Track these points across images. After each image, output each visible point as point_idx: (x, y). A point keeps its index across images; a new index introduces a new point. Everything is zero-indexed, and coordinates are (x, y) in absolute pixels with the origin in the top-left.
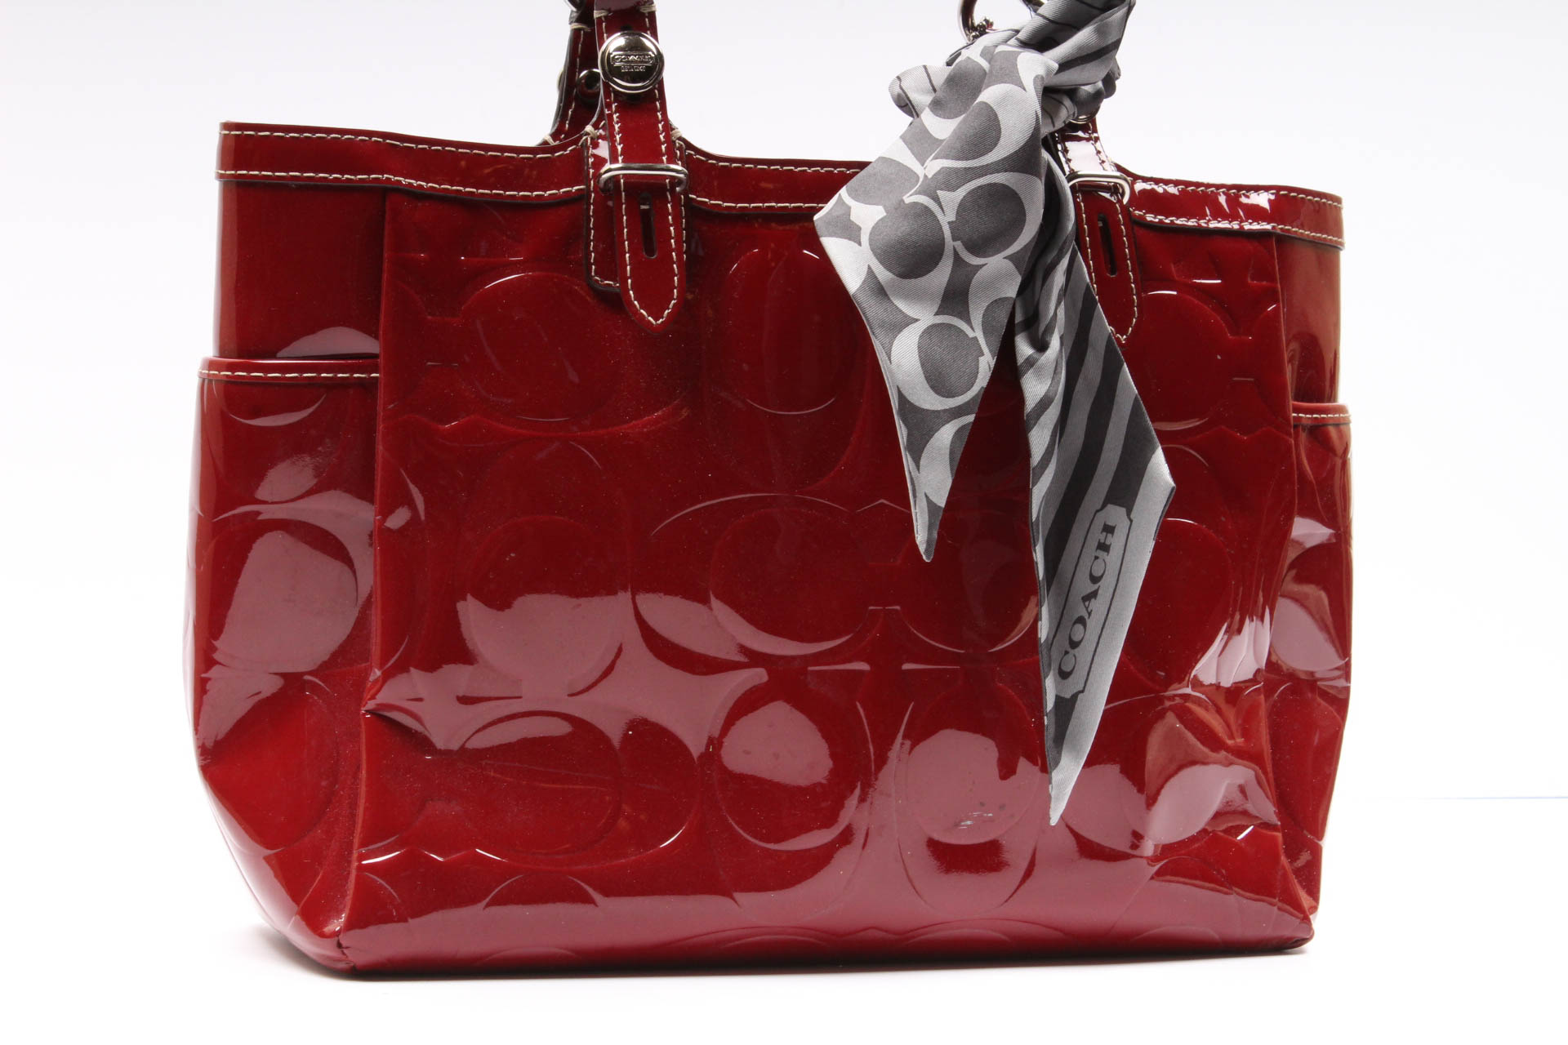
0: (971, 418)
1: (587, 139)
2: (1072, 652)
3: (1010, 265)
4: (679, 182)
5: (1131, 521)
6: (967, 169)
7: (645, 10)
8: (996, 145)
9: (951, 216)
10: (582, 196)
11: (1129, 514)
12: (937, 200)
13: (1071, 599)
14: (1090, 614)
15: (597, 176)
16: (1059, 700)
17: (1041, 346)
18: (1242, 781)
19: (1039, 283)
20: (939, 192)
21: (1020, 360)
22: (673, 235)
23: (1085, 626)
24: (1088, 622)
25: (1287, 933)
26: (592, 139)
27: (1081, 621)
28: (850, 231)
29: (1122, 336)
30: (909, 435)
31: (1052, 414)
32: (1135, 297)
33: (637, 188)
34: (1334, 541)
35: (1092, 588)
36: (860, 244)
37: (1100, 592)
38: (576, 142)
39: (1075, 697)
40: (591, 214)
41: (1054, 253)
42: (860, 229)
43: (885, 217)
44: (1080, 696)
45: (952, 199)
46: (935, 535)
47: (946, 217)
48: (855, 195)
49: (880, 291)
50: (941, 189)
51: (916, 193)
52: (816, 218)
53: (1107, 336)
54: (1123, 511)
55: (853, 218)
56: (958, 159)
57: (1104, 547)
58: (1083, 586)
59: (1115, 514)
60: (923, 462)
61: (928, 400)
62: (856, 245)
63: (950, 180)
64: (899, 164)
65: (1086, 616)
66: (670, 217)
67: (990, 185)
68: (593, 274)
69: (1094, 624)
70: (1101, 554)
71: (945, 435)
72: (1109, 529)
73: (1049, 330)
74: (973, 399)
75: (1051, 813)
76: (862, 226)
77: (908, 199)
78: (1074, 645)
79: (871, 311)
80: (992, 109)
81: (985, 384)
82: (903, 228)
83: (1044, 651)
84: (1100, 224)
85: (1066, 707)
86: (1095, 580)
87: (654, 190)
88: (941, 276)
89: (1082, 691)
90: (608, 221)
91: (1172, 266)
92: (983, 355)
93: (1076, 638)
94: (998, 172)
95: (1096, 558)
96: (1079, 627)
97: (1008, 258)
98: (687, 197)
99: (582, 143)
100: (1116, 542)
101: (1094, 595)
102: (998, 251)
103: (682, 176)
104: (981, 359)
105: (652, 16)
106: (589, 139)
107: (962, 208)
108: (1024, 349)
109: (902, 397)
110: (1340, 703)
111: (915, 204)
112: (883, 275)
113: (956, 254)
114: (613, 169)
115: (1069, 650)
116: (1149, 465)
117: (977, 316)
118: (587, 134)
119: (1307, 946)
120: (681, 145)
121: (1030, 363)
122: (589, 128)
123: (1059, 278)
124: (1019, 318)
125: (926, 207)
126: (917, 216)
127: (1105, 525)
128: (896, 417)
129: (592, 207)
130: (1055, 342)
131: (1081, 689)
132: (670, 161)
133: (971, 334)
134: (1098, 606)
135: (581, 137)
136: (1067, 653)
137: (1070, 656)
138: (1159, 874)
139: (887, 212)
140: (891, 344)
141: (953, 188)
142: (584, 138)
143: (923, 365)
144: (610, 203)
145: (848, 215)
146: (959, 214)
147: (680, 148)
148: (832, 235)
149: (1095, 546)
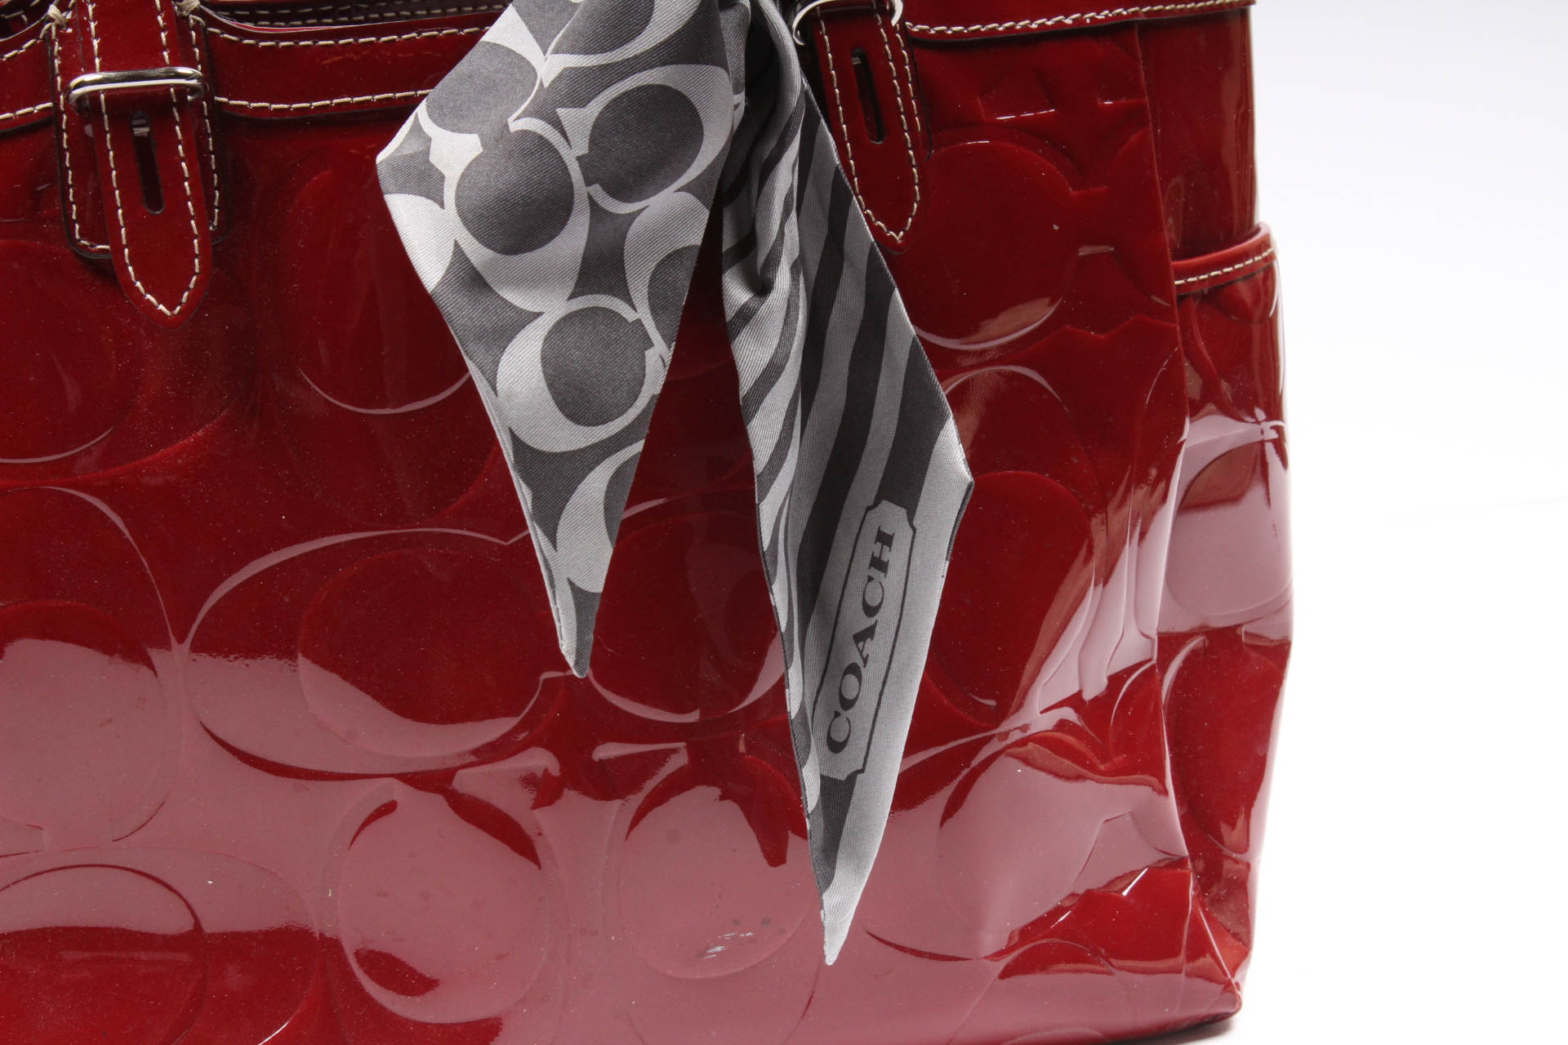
0: (638, 447)
1: (51, 27)
2: (845, 714)
3: (689, 198)
4: (193, 90)
5: (914, 530)
6: (603, 68)
8: (647, 22)
9: (581, 146)
10: (53, 116)
11: (911, 520)
12: (557, 124)
13: (838, 635)
14: (865, 660)
15: (67, 90)
16: (828, 785)
17: (761, 287)
19: (755, 185)
20: (561, 112)
21: (730, 313)
22: (187, 175)
23: (860, 678)
24: (863, 671)
26: (59, 27)
27: (854, 670)
28: (426, 182)
29: (898, 234)
30: (535, 499)
32: (914, 170)
33: (126, 109)
35: (865, 622)
36: (442, 205)
37: (878, 629)
38: (34, 33)
39: (852, 778)
40: (65, 146)
41: (772, 144)
42: (443, 177)
43: (481, 156)
44: (860, 777)
45: (580, 120)
46: (591, 637)
47: (573, 152)
48: (441, 118)
49: (469, 278)
50: (563, 106)
51: (525, 114)
52: (381, 157)
53: (867, 251)
54: (902, 512)
55: (433, 159)
56: (587, 51)
57: (879, 564)
58: (853, 619)
59: (891, 516)
60: (560, 534)
61: (565, 437)
62: (436, 206)
63: (577, 87)
64: (510, 52)
65: (860, 663)
66: (180, 147)
67: (640, 89)
68: (77, 237)
69: (872, 673)
70: (874, 572)
71: (596, 484)
72: (885, 539)
73: (773, 261)
74: (638, 419)
75: (826, 948)
76: (445, 173)
77: (515, 125)
78: (847, 704)
79: (459, 314)
81: (658, 390)
82: (507, 177)
83: (796, 731)
84: (856, 61)
85: (838, 794)
86: (870, 611)
87: (156, 104)
88: (573, 241)
89: (862, 771)
90: (89, 160)
91: (979, 100)
92: (651, 345)
93: (850, 695)
94: (652, 67)
95: (870, 579)
96: (851, 679)
97: (686, 188)
98: (211, 101)
99: (44, 35)
100: (895, 557)
101: (869, 633)
102: (664, 186)
103: (194, 82)
104: (649, 353)
106: (54, 29)
107: (599, 132)
108: (737, 294)
109: (516, 441)
111: (523, 134)
112: (478, 253)
113: (593, 203)
114: (89, 82)
115: (840, 710)
116: (937, 446)
117: (639, 288)
118: (51, 20)
120: (198, 22)
121: (746, 315)
122: (52, 10)
123: (785, 177)
125: (541, 137)
126: (530, 153)
127: (879, 531)
128: (513, 473)
129: (65, 136)
130: (783, 279)
131: (860, 767)
132: (176, 62)
133: (629, 315)
134: (877, 648)
135: (41, 25)
136: (837, 714)
137: (841, 720)
138: (1006, 974)
139: (484, 145)
140: (496, 363)
141: (580, 102)
142: (47, 26)
143: (551, 386)
144: (89, 130)
145: (427, 153)
146: (593, 141)
147: (197, 26)
148: (402, 190)
149: (868, 561)
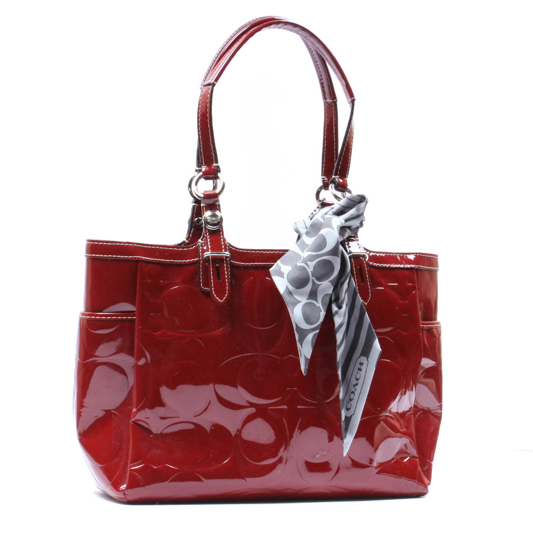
0: (318, 331)
1: (199, 244)
2: (350, 402)
3: (330, 284)
4: (228, 257)
5: (368, 361)
6: (316, 255)
7: (217, 204)
8: (325, 247)
9: (312, 269)
10: (198, 262)
11: (367, 359)
12: (307, 265)
13: (350, 386)
14: (356, 390)
15: (203, 256)
16: (346, 417)
17: (340, 307)
18: (405, 443)
19: (339, 287)
21: (333, 312)
22: (226, 274)
23: (354, 394)
25: (420, 491)
26: (201, 244)
27: (353, 392)
28: (281, 274)
29: (366, 303)
30: (299, 337)
31: (344, 328)
32: (370, 290)
33: (215, 259)
34: (436, 365)
35: (356, 382)
36: (284, 278)
37: (359, 383)
38: (196, 245)
39: (351, 416)
40: (201, 267)
41: (344, 278)
43: (291, 270)
44: (353, 416)
45: (312, 264)
46: (307, 367)
47: (310, 270)
48: (283, 263)
49: (290, 293)
50: (309, 261)
51: (301, 262)
52: (270, 270)
53: (361, 303)
54: (365, 358)
55: (282, 270)
56: (313, 251)
57: (360, 369)
58: (354, 382)
59: (363, 359)
60: (303, 345)
61: (305, 326)
62: (282, 279)
63: (312, 258)
64: (296, 252)
66: (225, 268)
67: (324, 260)
68: (201, 286)
69: (357, 393)
70: (359, 371)
71: (310, 337)
72: (361, 364)
73: (342, 302)
74: (319, 325)
75: (344, 452)
76: (284, 273)
77: (299, 264)
78: (351, 400)
79: (287, 299)
80: (324, 236)
81: (322, 321)
82: (297, 274)
83: (341, 402)
84: (359, 267)
85: (348, 419)
86: (357, 380)
87: (220, 260)
88: (309, 288)
89: (353, 415)
90: (206, 270)
91: (382, 280)
92: (321, 311)
93: (351, 398)
94: (326, 256)
95: (358, 373)
96: (352, 394)
97: (330, 281)
98: (230, 262)
100: (364, 368)
101: (357, 384)
102: (326, 280)
103: (229, 255)
104: (321, 313)
107: (315, 267)
108: (335, 308)
109: (297, 326)
110: (438, 417)
111: (300, 266)
112: (291, 288)
113: (313, 281)
114: (208, 254)
116: (374, 345)
117: (320, 300)
118: (199, 242)
119: (426, 496)
121: (337, 312)
122: (200, 240)
123: (345, 286)
124: (333, 298)
125: (304, 267)
126: (301, 270)
127: (360, 362)
128: (295, 331)
129: (201, 265)
130: (344, 306)
132: (225, 251)
133: (318, 305)
134: (358, 388)
135: (197, 243)
136: (348, 402)
137: (350, 404)
139: (292, 268)
140: (294, 309)
141: (312, 261)
143: (303, 315)
144: (207, 264)
145: (280, 269)
146: (314, 269)
147: (228, 246)
148: (276, 275)
149: (357, 369)
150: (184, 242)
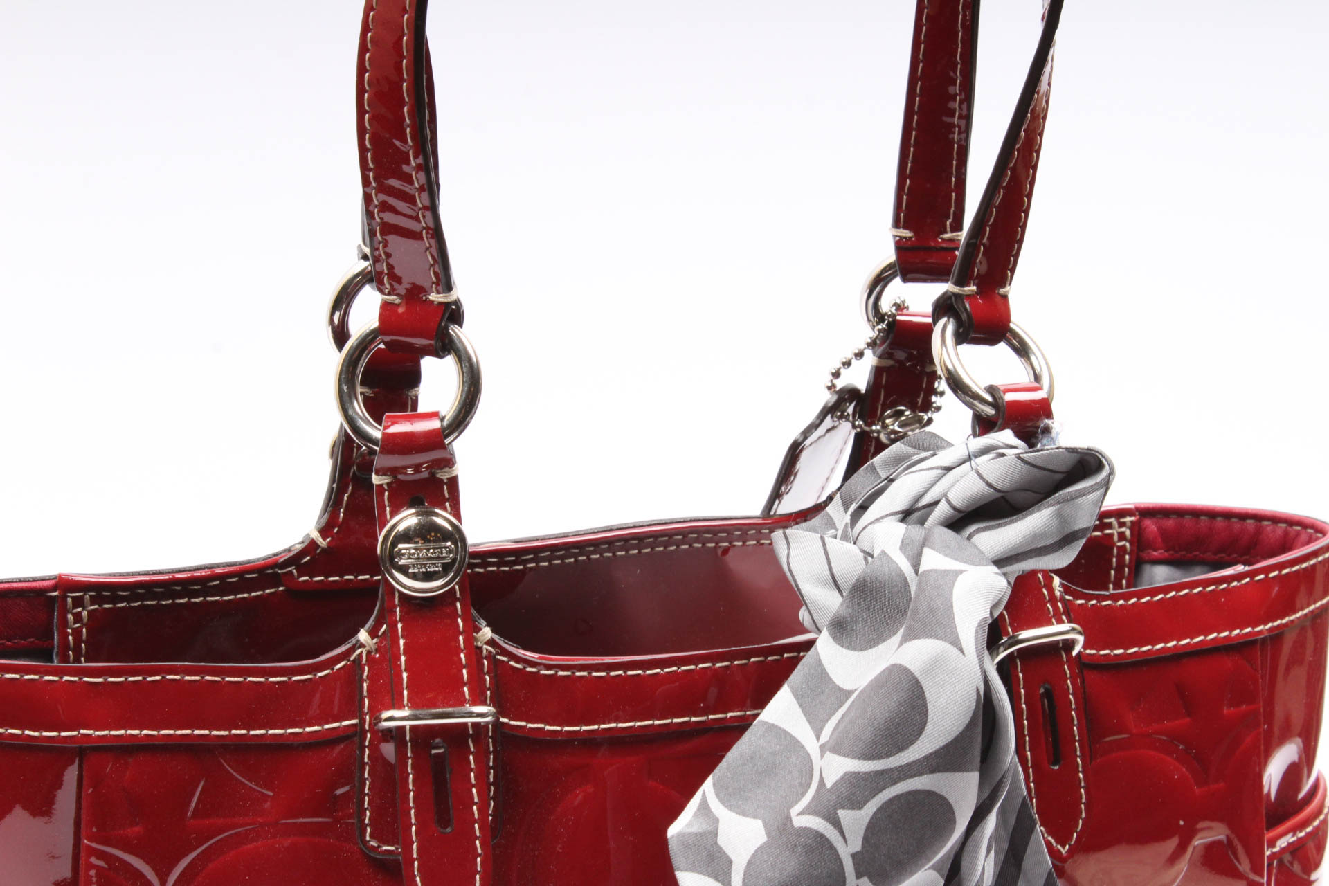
1: (362, 653)
3: (933, 874)
4: (486, 727)
6: (882, 773)
7: (444, 475)
8: (920, 734)
9: (856, 844)
10: (358, 731)
12: (837, 824)
20: (842, 813)
22: (476, 800)
26: (369, 653)
28: (716, 865)
29: (1064, 847)
32: (1082, 791)
33: (423, 736)
38: (346, 656)
40: (366, 760)
42: (731, 862)
43: (765, 843)
45: (856, 820)
47: (848, 849)
48: (728, 797)
50: (843, 808)
51: (807, 812)
52: (673, 831)
53: (1045, 875)
55: (722, 841)
56: (866, 756)
63: (855, 792)
66: (472, 775)
67: (909, 793)
68: (368, 838)
76: (733, 857)
77: (796, 821)
80: (917, 682)
87: (456, 736)
90: (389, 777)
94: (921, 774)
97: (933, 868)
99: (355, 659)
103: (487, 720)
105: (453, 482)
106: (364, 655)
107: (873, 829)
111: (806, 831)
114: (398, 717)
118: (362, 646)
120: (490, 652)
122: (363, 635)
125: (822, 836)
126: (810, 850)
129: (367, 752)
132: (474, 699)
135: (353, 649)
139: (768, 833)
141: (858, 805)
142: (358, 652)
145: (715, 834)
146: (866, 840)
147: (490, 657)
148: (693, 869)
150: (311, 546)
